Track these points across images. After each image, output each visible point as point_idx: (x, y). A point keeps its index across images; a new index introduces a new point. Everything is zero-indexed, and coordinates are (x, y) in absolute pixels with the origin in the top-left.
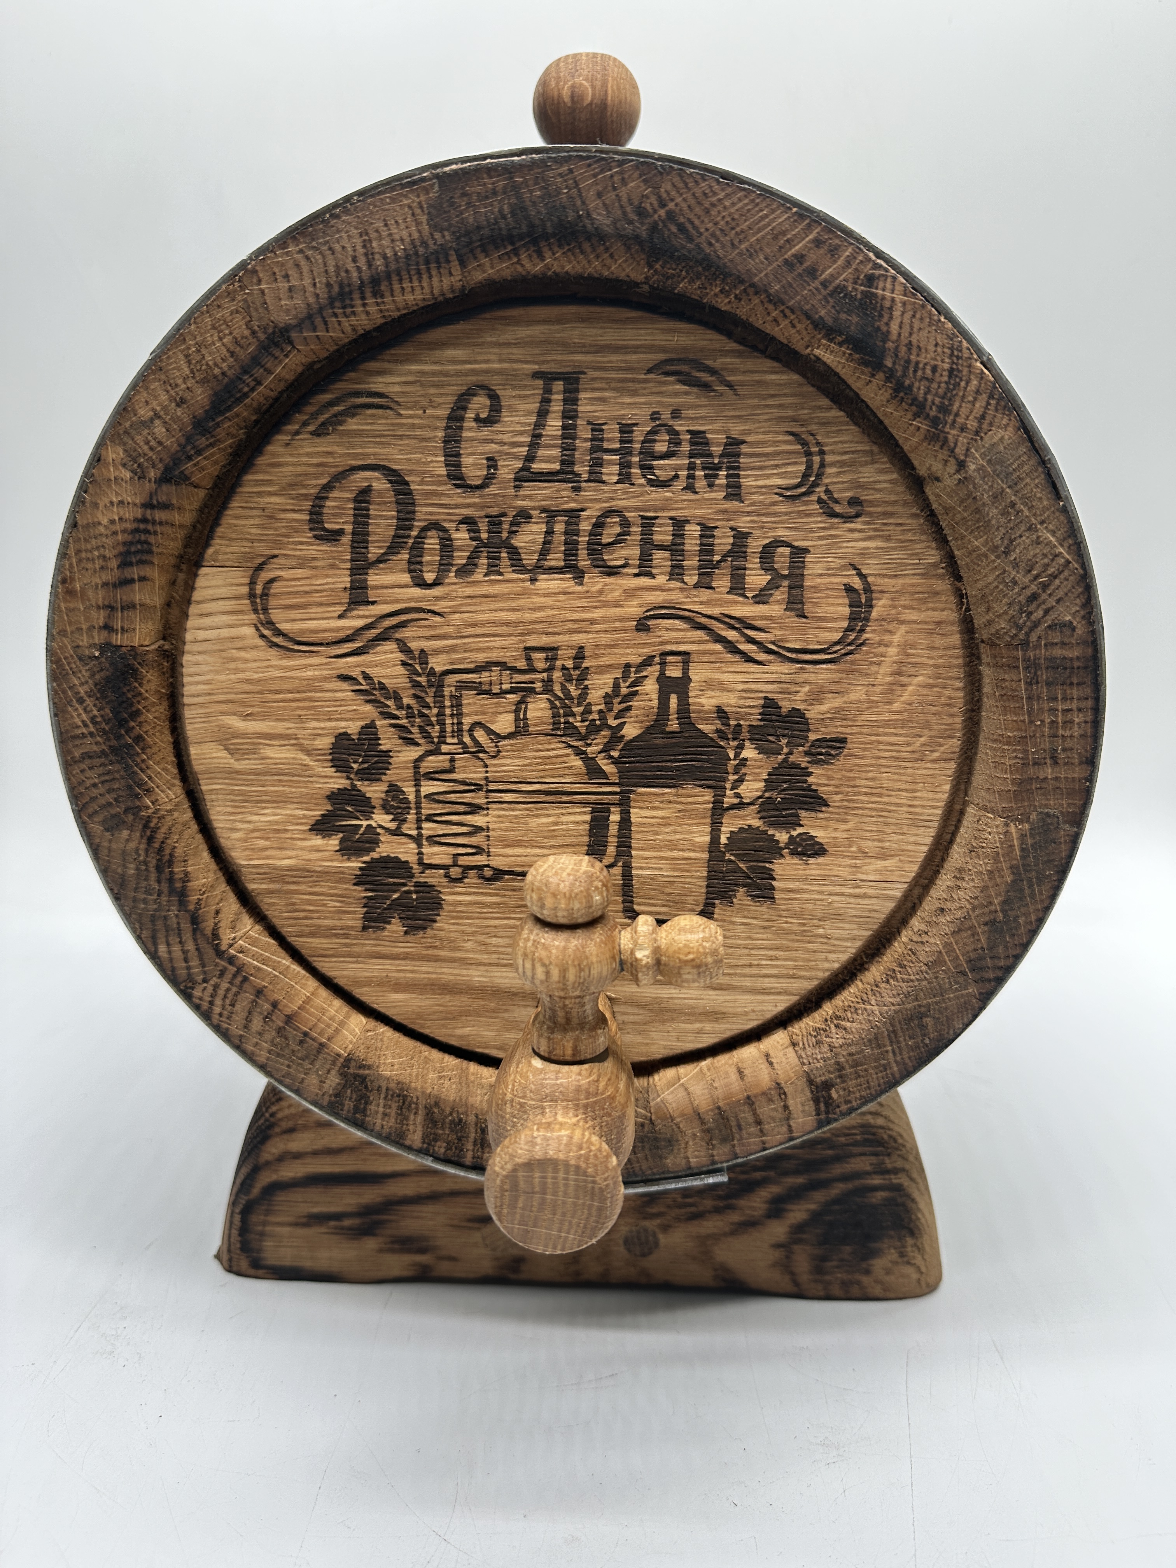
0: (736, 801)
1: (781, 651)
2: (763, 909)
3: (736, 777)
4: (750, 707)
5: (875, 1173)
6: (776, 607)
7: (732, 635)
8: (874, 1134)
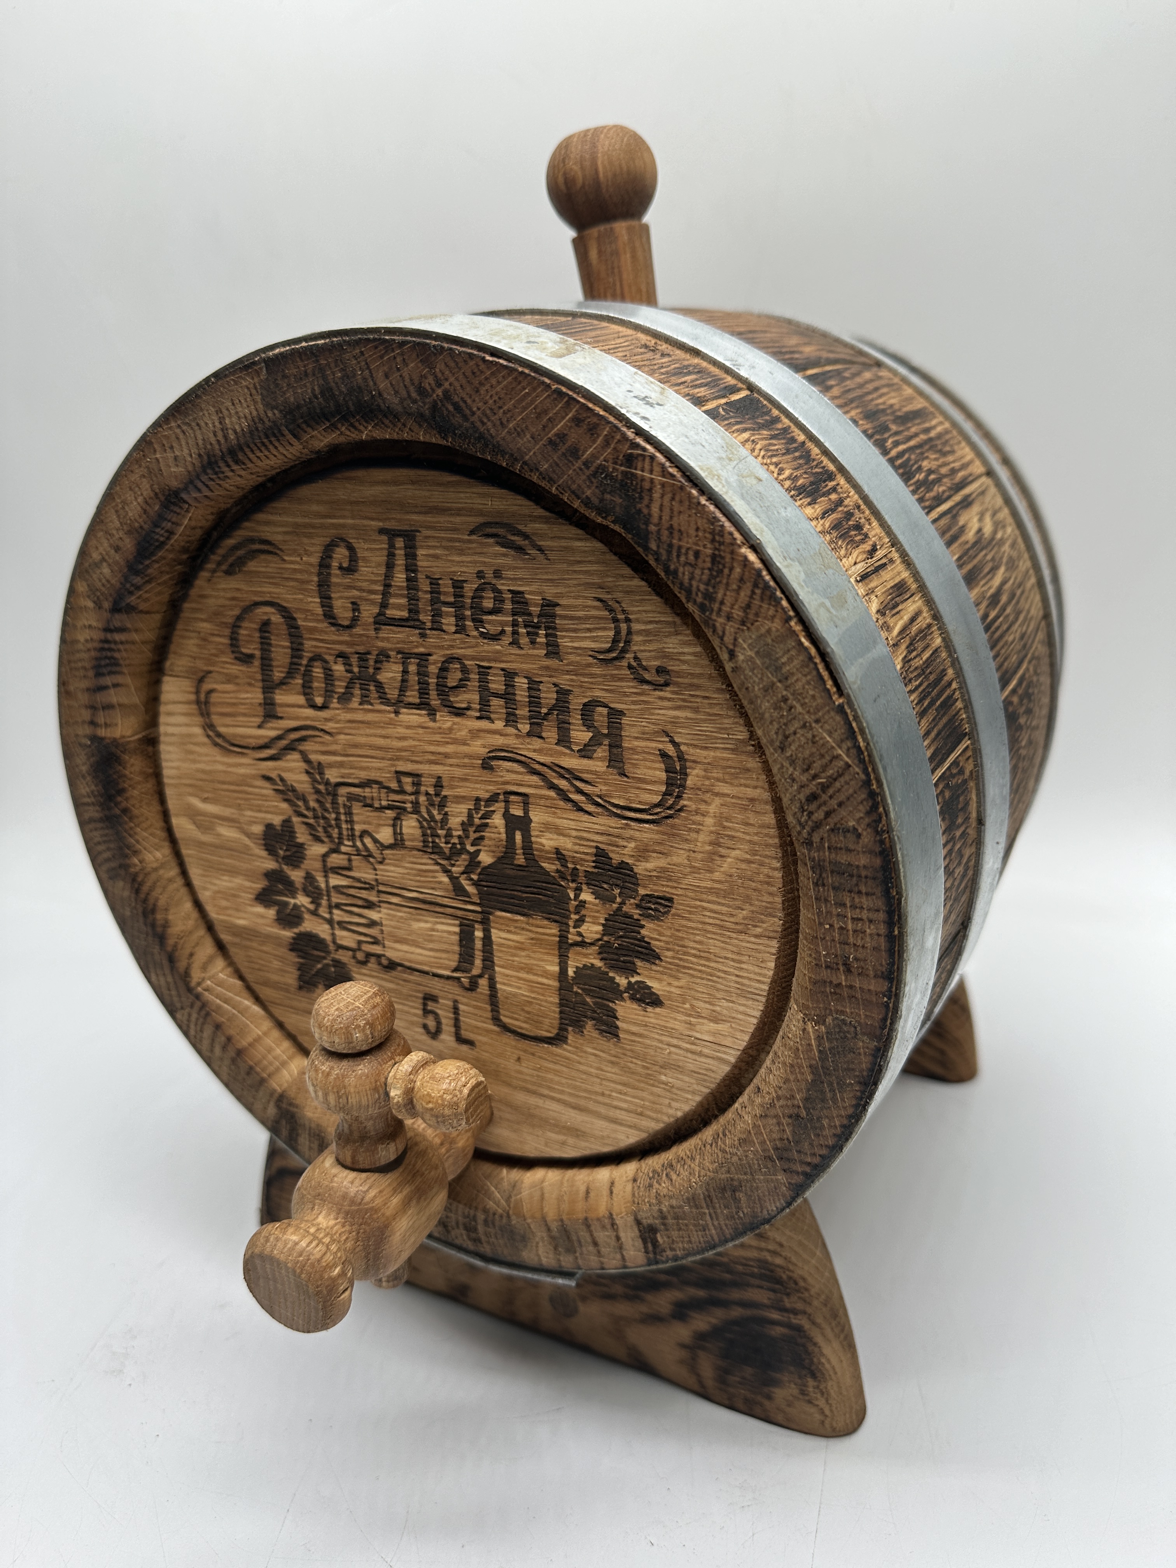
0: (579, 939)
1: (607, 805)
2: (609, 1045)
3: (577, 917)
4: (584, 853)
5: (773, 1307)
6: (600, 763)
7: (563, 784)
8: (772, 1271)
